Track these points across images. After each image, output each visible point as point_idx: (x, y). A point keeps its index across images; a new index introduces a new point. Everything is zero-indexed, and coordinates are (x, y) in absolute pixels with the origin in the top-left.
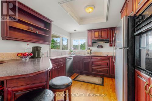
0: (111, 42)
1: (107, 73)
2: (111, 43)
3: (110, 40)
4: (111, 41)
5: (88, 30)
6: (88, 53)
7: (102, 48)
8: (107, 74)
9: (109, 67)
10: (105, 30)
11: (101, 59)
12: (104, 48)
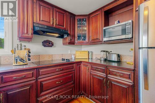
0: (70, 36)
2: (70, 40)
10: (63, 12)
12: (55, 47)
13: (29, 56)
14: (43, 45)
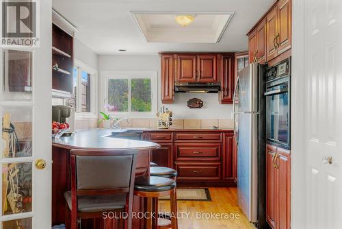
0: (224, 91)
1: (217, 176)
2: (224, 96)
3: (222, 86)
4: (224, 88)
5: (164, 54)
6: (164, 123)
7: (199, 107)
8: (217, 178)
9: (221, 160)
10: (211, 57)
11: (201, 138)
12: (205, 108)
13: (171, 120)
14: (188, 106)
